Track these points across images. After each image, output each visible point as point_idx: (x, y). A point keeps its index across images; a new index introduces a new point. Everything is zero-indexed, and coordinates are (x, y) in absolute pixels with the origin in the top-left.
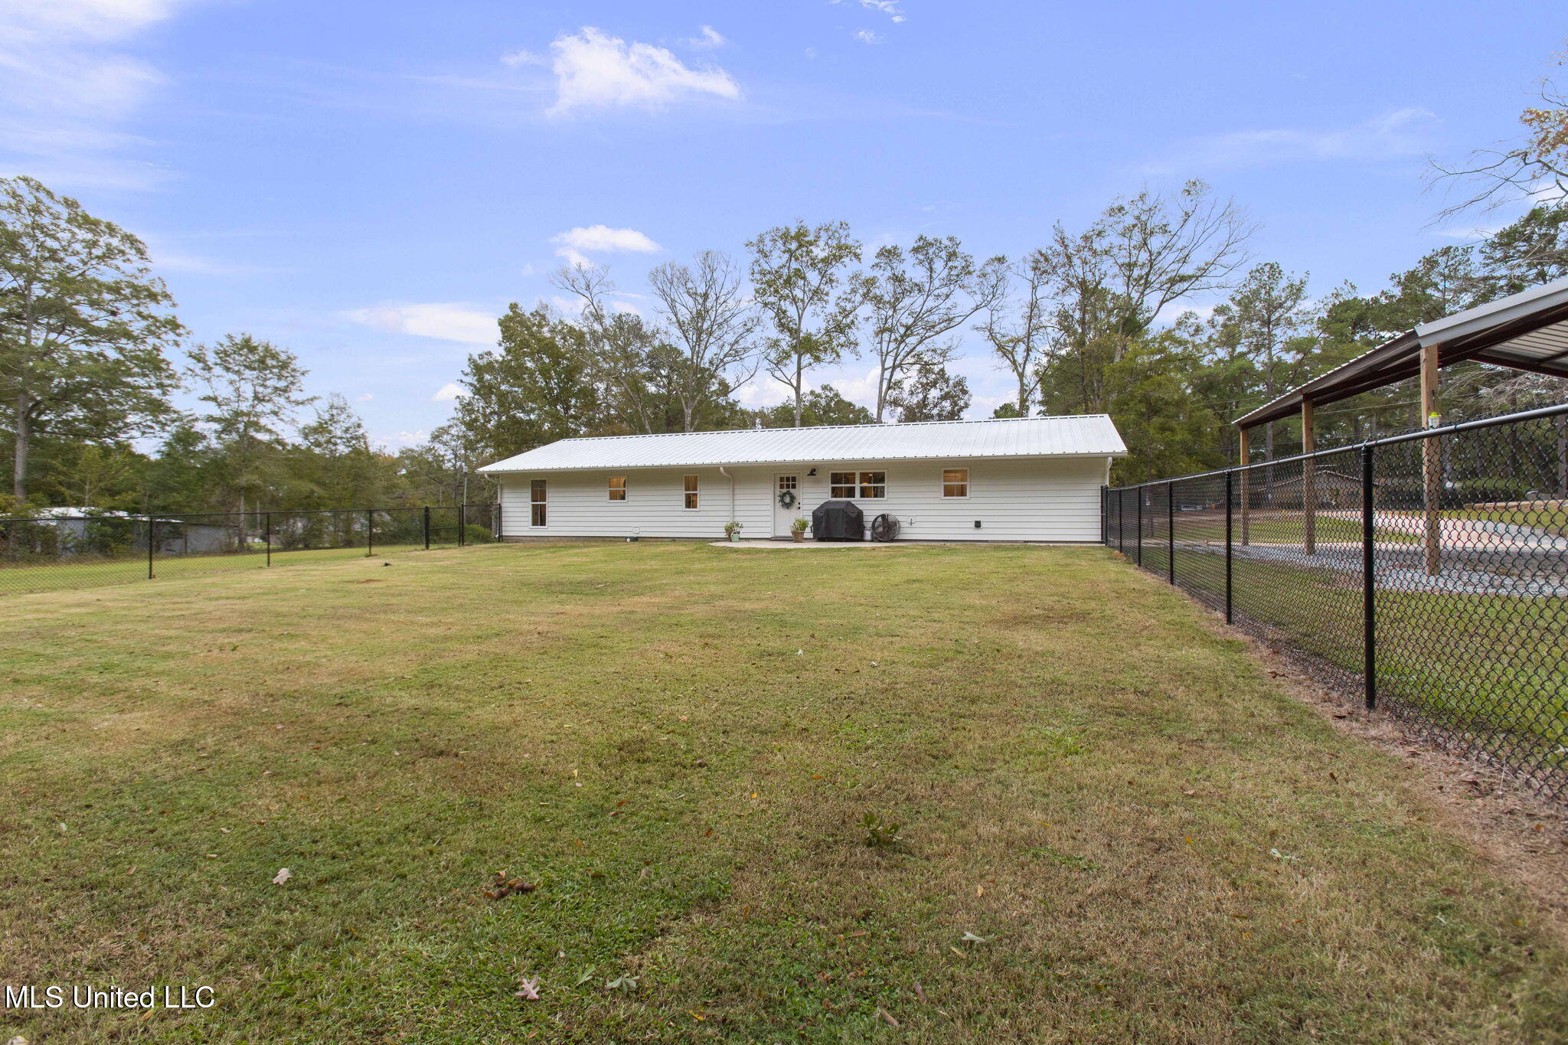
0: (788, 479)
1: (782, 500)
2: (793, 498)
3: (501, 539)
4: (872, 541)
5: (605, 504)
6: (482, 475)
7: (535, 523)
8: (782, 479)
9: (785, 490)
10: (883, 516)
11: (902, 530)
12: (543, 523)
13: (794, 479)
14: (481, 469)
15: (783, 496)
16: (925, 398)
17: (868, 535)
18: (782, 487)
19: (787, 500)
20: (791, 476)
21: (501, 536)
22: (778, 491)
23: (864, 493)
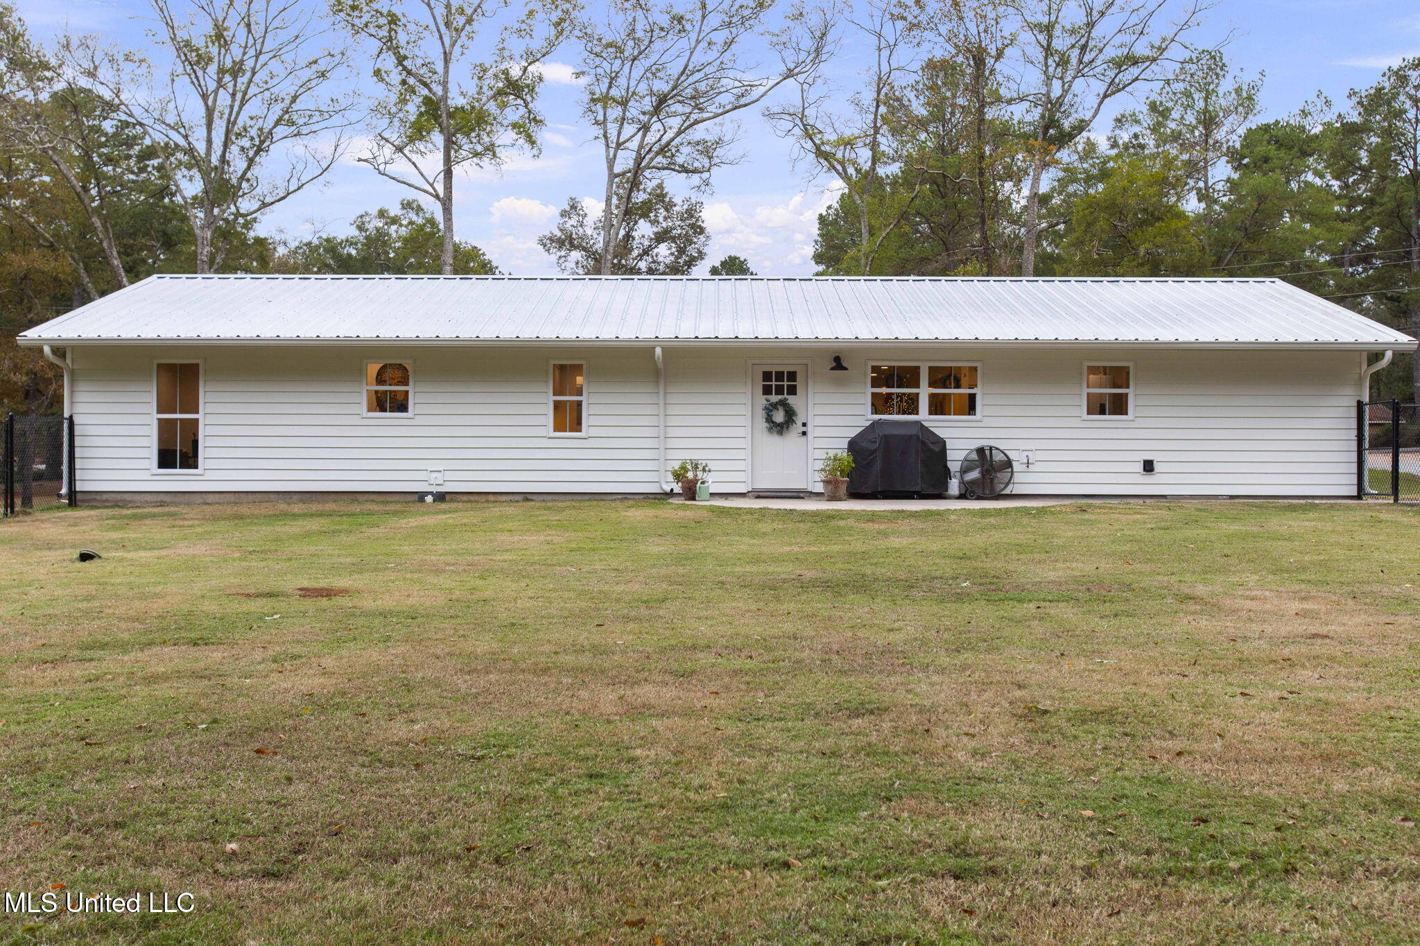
0: (780, 376)
1: (769, 419)
2: (790, 414)
3: (74, 499)
4: (962, 496)
5: (356, 420)
6: (36, 350)
7: (166, 459)
8: (767, 376)
9: (774, 398)
10: (980, 451)
11: (1017, 477)
12: (190, 460)
13: (792, 376)
14: (32, 334)
15: (770, 409)
16: (628, 236)
17: (954, 486)
18: (767, 391)
19: (779, 417)
20: (786, 369)
21: (72, 493)
22: (762, 400)
23: (939, 406)
